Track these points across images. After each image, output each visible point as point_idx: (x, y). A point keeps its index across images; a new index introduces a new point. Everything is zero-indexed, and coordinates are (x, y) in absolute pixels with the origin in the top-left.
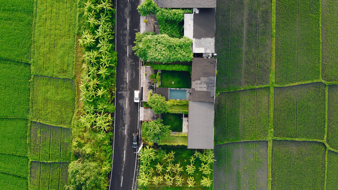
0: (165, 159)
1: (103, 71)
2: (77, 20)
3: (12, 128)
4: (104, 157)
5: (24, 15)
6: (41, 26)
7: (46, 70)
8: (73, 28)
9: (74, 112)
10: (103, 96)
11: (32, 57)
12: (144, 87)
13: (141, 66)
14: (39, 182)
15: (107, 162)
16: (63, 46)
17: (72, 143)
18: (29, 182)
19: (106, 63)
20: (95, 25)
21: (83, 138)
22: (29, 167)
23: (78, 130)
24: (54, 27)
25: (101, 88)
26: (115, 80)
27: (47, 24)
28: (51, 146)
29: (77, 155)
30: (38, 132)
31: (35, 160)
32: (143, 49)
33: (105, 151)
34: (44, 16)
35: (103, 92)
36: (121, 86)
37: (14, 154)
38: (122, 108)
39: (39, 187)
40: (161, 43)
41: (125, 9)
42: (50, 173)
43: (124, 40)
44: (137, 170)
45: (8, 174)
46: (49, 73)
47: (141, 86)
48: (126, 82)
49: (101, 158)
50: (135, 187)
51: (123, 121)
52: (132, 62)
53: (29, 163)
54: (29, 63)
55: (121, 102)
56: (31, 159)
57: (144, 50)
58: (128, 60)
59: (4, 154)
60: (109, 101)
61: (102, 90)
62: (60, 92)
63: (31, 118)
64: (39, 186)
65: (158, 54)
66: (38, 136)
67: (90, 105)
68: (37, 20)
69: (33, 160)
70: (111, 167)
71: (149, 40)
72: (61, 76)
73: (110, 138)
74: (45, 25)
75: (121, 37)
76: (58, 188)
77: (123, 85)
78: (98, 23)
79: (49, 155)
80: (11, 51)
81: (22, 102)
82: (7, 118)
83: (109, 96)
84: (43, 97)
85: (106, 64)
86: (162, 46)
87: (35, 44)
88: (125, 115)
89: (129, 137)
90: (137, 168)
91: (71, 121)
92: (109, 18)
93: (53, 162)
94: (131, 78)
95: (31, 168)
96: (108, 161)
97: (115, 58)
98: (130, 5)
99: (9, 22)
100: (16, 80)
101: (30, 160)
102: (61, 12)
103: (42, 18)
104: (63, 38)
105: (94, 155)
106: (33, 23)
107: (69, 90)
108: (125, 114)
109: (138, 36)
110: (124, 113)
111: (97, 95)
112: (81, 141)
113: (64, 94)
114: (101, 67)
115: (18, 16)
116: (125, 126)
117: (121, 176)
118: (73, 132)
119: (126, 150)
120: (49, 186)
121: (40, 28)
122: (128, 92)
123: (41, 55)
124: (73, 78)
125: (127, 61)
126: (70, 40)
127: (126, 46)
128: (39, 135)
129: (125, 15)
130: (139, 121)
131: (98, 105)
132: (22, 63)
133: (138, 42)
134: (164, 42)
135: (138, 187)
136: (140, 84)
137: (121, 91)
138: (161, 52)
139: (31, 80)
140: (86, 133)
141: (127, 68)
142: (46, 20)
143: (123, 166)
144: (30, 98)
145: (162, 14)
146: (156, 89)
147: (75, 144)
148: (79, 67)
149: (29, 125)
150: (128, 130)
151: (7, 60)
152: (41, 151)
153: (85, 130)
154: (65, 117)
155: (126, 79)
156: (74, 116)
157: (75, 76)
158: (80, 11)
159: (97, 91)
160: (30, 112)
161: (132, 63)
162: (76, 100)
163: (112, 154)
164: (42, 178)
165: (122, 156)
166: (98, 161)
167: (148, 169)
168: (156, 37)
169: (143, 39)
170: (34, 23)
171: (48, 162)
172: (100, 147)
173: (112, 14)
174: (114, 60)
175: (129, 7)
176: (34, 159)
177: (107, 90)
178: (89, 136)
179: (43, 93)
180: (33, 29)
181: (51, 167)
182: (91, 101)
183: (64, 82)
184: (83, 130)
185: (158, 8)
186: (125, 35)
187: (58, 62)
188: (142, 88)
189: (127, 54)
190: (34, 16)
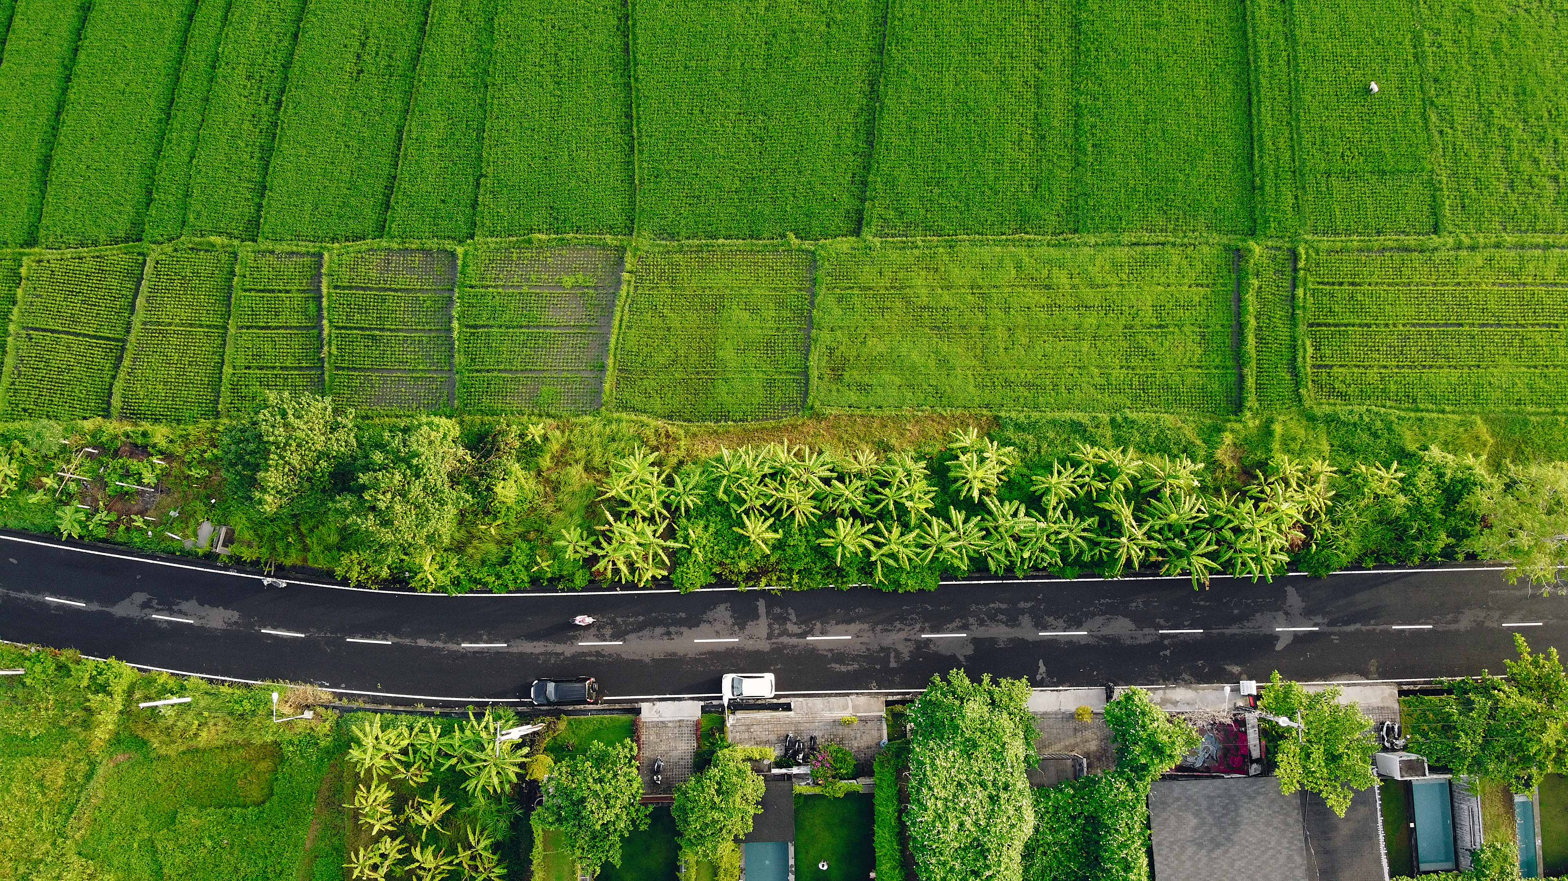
0: (471, 837)
1: (848, 538)
2: (1057, 415)
3: (593, 170)
4: (478, 557)
5: (1060, 198)
6: (1019, 267)
7: (840, 299)
8: (1022, 400)
9: (670, 417)
10: (744, 540)
11: (889, 239)
12: (791, 714)
13: (883, 699)
14: (370, 289)
15: (457, 573)
16: (943, 362)
17: (540, 416)
18: (364, 247)
19: (885, 550)
20: (1043, 494)
21: (560, 461)
22: (432, 244)
23: (597, 439)
24: (1021, 320)
25: (776, 531)
26: (813, 585)
27: (1029, 292)
28: (523, 330)
29: (485, 444)
30: (580, 276)
31: (459, 269)
32: (960, 722)
33: (505, 561)
34: (1061, 278)
35: (760, 543)
36: (790, 611)
37: (482, 180)
38: (693, 622)
39: (344, 288)
40: (993, 810)
41: (1125, 616)
42: (406, 331)
43: (993, 617)
44: (420, 707)
45: (397, 156)
46: (826, 311)
47: (794, 702)
48: (811, 632)
49: (475, 542)
50: (345, 700)
51: (640, 628)
52: (898, 654)
53: (449, 245)
54: (865, 229)
55: (722, 612)
56: (466, 253)
57: (957, 727)
58: (906, 640)
59: (480, 139)
60: (721, 564)
61: (770, 535)
62: (752, 358)
63: (637, 249)
64: (351, 288)
65: (943, 794)
66: (566, 278)
67: (701, 492)
68: (1044, 251)
69: (460, 262)
70: (433, 591)
71: (1003, 747)
72: (816, 361)
73: (562, 577)
74: (1025, 287)
75: (1004, 606)
76: (343, 369)
77: (793, 617)
78: (1054, 508)
79: (483, 326)
80: (910, 153)
81: (703, 209)
82: (632, 148)
83: (743, 565)
84: (728, 291)
85: (881, 552)
86: (981, 816)
87: (941, 250)
88: (662, 635)
89: (566, 658)
90: (428, 703)
91: (634, 409)
92: (1082, 552)
93: (457, 342)
94: (830, 655)
95: (428, 252)
96: (462, 576)
97: (911, 584)
98: (1147, 641)
99: (1029, 138)
100: (792, 180)
101: (460, 250)
102: (1085, 346)
103: (1055, 270)
104: (975, 362)
105: (487, 513)
106: (1032, 237)
107: (760, 393)
108: (668, 634)
109: (1013, 694)
110: (672, 629)
111: (744, 517)
112: (548, 457)
113: (744, 375)
114: (866, 528)
115: (1057, 171)
116: (614, 637)
117: (395, 634)
118: (588, 419)
119: (511, 650)
120: (351, 328)
121: (1009, 264)
122: (764, 646)
123: (901, 275)
124: (812, 408)
125: (902, 635)
126: (971, 388)
127: (964, 628)
128: (568, 281)
129: (1099, 620)
130: (637, 701)
131: (702, 523)
132: (863, 200)
133: (991, 693)
134: (1000, 824)
135: (345, 715)
136: (804, 696)
137: (768, 613)
138: (955, 809)
139: (794, 241)
140: (584, 475)
141: (870, 634)
142: (1048, 287)
143: (438, 644)
144: (721, 241)
145: (1123, 803)
146: (787, 784)
147: (536, 431)
148: (860, 429)
149: (609, 239)
150: (598, 653)
151: (871, 139)
152: (500, 290)
153: (594, 468)
154: (650, 383)
155: (823, 633)
156: (653, 423)
157: (819, 417)
158: (1097, 427)
159: (761, 514)
160: (663, 242)
161: (892, 655)
162: (723, 423)
163: (491, 591)
164: (384, 300)
165: (481, 635)
166: (462, 532)
167: (424, 760)
168: (1020, 785)
169: (1005, 715)
170: (1029, 240)
171: (455, 324)
172: (523, 536)
173: (1098, 565)
174: (903, 582)
175: (1139, 634)
176: (465, 265)
177: (768, 556)
178: (570, 489)
179: (744, 292)
180: (1004, 237)
181: (433, 334)
182: (721, 495)
183: (792, 373)
184: (597, 461)
185: (1144, 786)
186: (1013, 620)
187: (876, 346)
188: (787, 707)
189: (932, 632)
190: (1061, 237)
